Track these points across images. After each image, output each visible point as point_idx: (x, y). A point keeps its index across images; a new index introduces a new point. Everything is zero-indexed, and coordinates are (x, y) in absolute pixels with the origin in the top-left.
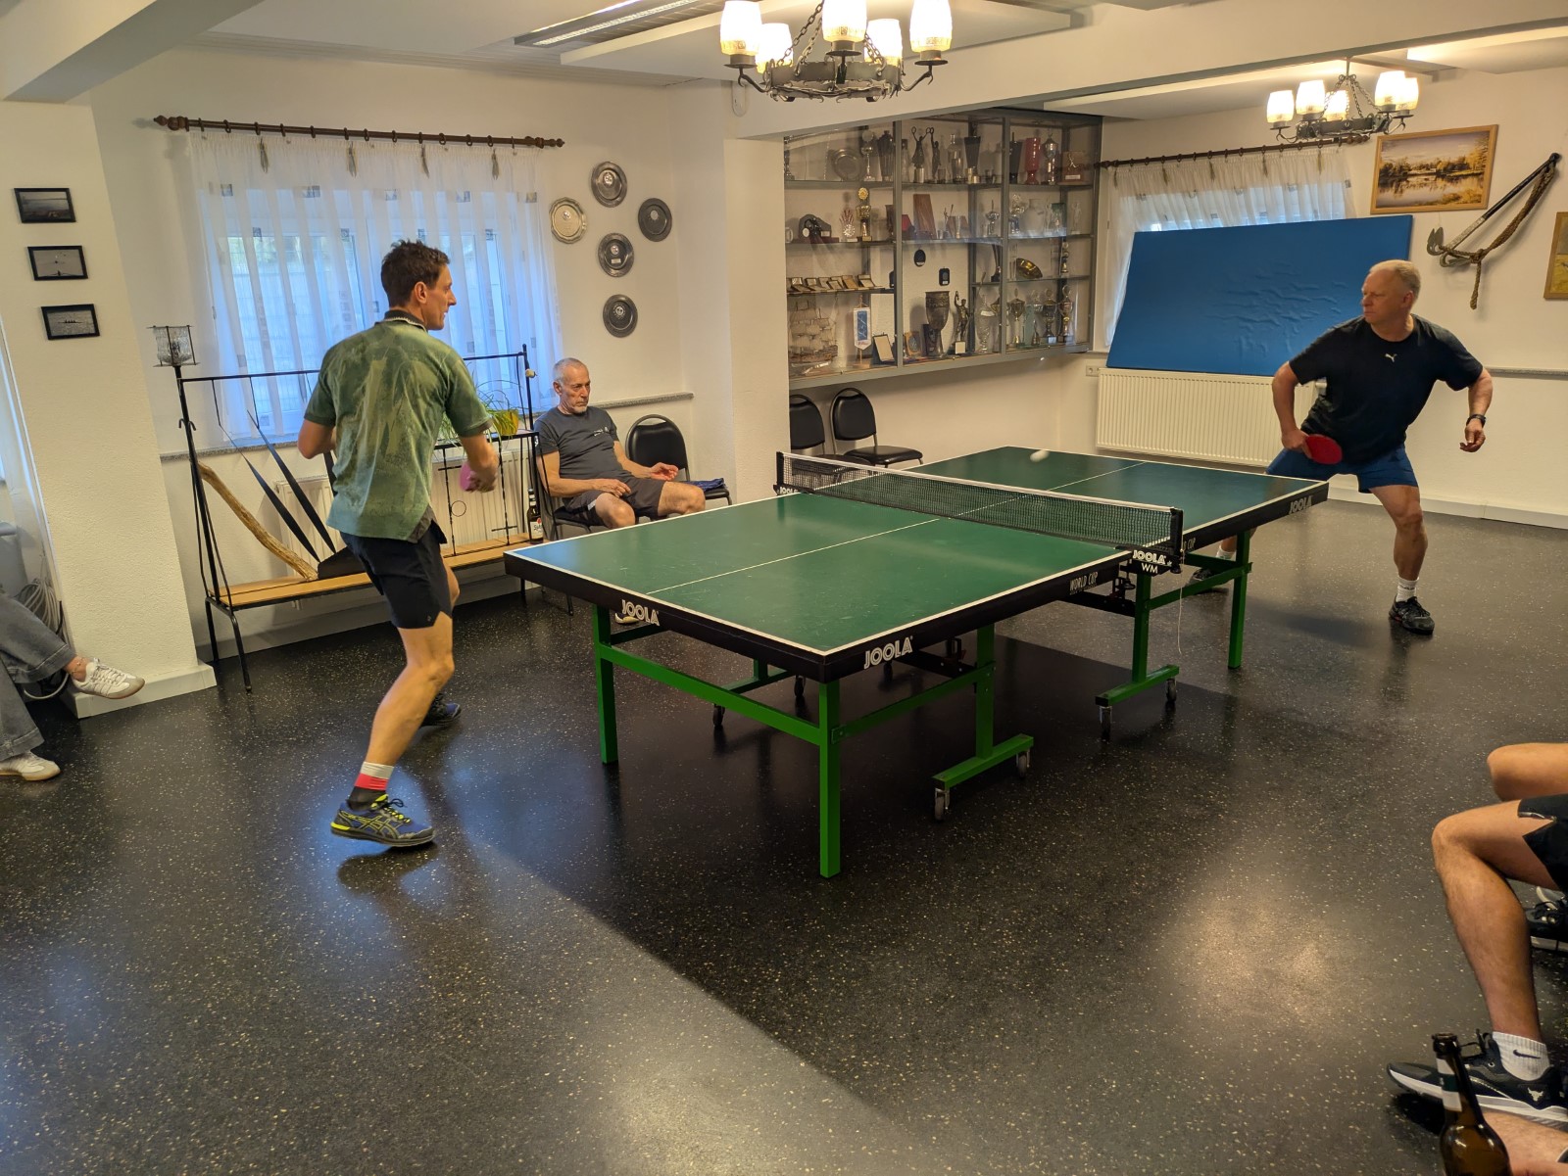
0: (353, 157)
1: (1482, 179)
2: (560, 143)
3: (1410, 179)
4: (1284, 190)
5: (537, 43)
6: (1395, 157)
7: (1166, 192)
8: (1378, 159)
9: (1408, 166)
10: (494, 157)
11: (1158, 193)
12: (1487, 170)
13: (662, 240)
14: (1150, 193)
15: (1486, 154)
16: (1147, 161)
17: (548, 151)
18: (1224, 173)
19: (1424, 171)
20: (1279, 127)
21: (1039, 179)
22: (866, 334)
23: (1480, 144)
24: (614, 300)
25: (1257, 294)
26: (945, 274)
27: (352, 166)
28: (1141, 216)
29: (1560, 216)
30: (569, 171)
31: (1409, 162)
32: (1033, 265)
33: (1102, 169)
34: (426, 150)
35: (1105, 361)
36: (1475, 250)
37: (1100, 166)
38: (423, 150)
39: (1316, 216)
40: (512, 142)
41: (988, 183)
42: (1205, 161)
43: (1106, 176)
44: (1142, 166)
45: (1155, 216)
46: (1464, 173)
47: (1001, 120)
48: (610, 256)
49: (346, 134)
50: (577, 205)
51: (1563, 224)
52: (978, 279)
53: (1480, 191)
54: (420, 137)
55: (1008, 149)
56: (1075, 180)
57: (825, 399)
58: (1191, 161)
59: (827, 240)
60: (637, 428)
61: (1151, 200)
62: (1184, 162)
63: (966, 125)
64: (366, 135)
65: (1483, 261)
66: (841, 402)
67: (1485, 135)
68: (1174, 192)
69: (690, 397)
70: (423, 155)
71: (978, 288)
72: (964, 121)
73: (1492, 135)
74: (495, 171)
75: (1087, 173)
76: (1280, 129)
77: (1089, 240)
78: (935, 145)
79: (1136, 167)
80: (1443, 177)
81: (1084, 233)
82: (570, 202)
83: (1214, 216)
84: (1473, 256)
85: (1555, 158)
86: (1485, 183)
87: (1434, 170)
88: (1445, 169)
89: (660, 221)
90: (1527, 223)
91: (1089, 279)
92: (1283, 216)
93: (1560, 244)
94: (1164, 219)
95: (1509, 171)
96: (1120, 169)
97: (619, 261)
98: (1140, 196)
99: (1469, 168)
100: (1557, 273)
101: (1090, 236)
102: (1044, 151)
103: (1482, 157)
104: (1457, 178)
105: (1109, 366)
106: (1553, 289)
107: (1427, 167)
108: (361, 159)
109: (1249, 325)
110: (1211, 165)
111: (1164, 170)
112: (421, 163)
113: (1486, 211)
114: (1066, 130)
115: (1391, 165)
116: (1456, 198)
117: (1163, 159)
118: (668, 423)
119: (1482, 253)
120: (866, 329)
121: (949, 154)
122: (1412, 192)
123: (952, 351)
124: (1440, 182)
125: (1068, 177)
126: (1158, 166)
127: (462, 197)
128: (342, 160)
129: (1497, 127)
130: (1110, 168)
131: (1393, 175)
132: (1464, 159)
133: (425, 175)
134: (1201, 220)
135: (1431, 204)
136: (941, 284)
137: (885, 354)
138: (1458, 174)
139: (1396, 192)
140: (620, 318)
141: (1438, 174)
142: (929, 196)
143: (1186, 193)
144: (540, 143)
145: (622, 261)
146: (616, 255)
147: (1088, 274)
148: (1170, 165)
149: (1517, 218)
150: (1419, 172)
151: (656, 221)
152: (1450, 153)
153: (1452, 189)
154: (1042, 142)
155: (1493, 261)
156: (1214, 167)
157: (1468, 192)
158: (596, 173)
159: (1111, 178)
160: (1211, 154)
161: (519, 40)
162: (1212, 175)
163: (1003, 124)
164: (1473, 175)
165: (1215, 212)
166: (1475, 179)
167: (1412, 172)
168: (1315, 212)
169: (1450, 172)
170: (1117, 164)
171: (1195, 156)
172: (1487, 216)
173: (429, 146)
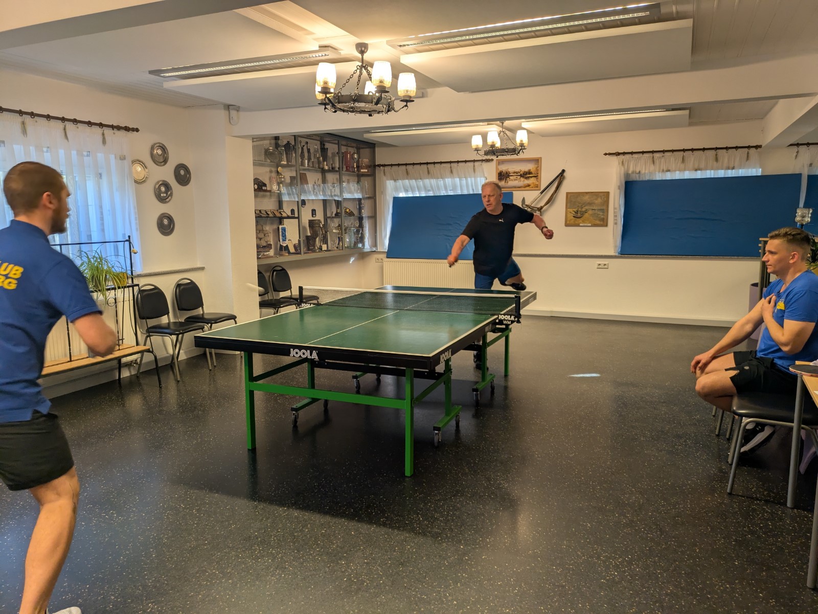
0: (24, 127)
1: (537, 179)
2: (137, 130)
3: (510, 177)
4: (460, 180)
5: (162, 75)
6: (504, 168)
7: (407, 179)
8: (497, 169)
9: (509, 172)
10: (103, 134)
11: (403, 179)
12: (539, 175)
13: (185, 186)
14: (401, 179)
15: (538, 168)
16: (399, 165)
17: (130, 134)
18: (433, 172)
19: (515, 174)
20: (477, 150)
21: (351, 169)
22: (286, 238)
23: (536, 164)
24: (163, 216)
25: (451, 225)
26: (314, 212)
27: (24, 132)
28: (397, 189)
29: (567, 194)
30: (141, 145)
31: (509, 170)
32: (350, 210)
33: (377, 168)
34: (67, 127)
35: (385, 255)
36: (539, 206)
37: (375, 166)
38: (65, 126)
39: (474, 192)
40: (113, 127)
41: (332, 170)
42: (425, 166)
43: (379, 172)
44: (396, 167)
45: (403, 189)
46: (531, 175)
47: (337, 142)
48: (160, 192)
49: (21, 113)
50: (144, 164)
51: (569, 196)
52: (328, 215)
53: (537, 183)
54: (63, 119)
55: (341, 155)
56: (364, 172)
57: (266, 271)
58: (418, 166)
59: (266, 191)
60: (178, 286)
61: (400, 183)
62: (415, 166)
63: (319, 142)
64: (32, 115)
65: (542, 211)
66: (275, 273)
67: (537, 161)
68: (411, 179)
69: (203, 269)
70: (65, 129)
71: (328, 219)
72: (318, 140)
73: (540, 160)
74: (104, 142)
75: (370, 169)
76: (478, 151)
77: (373, 200)
78: (309, 151)
79: (394, 168)
80: (523, 177)
81: (371, 196)
82: (140, 162)
83: (429, 191)
84: (538, 209)
85: (563, 171)
86: (539, 180)
87: (519, 174)
88: (523, 174)
89: (185, 175)
90: (556, 196)
91: (374, 217)
92: (460, 192)
93: (568, 205)
94: (406, 191)
95: (547, 176)
96: (386, 168)
97: (165, 195)
98: (395, 180)
99: (532, 174)
100: (568, 216)
101: (373, 198)
102: (352, 156)
103: (537, 170)
104: (529, 177)
105: (387, 257)
106: (568, 222)
107: (517, 173)
108: (29, 129)
109: (449, 238)
110: (428, 168)
111: (407, 169)
112: (63, 134)
113: (540, 191)
114: (358, 149)
115: (502, 171)
116: (529, 186)
117: (406, 165)
118: (192, 283)
119: (542, 208)
120: (285, 235)
121: (315, 155)
122: (512, 182)
123: (321, 248)
124: (522, 179)
125: (362, 170)
126: (404, 167)
127: (85, 153)
128: (17, 127)
129: (541, 158)
130: (381, 167)
131: (504, 175)
132: (530, 170)
133: (66, 141)
134: (423, 192)
135: (519, 187)
136: (313, 216)
137: (292, 250)
138: (528, 176)
139: (505, 182)
140: (166, 226)
141: (521, 176)
142: (305, 174)
143: (416, 179)
144: (127, 129)
145: (167, 194)
146: (163, 193)
147: (373, 215)
148: (410, 167)
149: (552, 194)
150: (513, 175)
151: (183, 175)
152: (525, 167)
153: (527, 182)
154: (352, 153)
155: (545, 211)
156: (429, 169)
157: (533, 183)
158: (152, 148)
159: (382, 173)
160: (427, 163)
161: (151, 72)
162: (429, 173)
163: (338, 144)
164: (534, 176)
165: (430, 188)
166: (535, 178)
167: (511, 174)
168: (473, 190)
169: (525, 175)
170: (384, 166)
171: (421, 164)
172: (542, 193)
173: (67, 123)
